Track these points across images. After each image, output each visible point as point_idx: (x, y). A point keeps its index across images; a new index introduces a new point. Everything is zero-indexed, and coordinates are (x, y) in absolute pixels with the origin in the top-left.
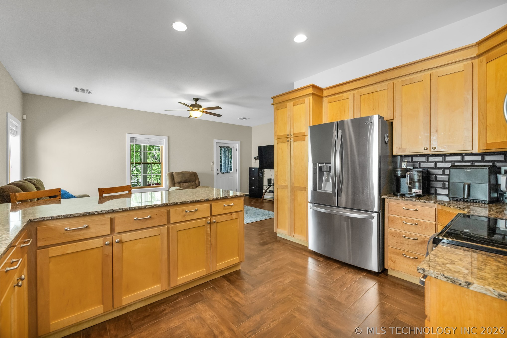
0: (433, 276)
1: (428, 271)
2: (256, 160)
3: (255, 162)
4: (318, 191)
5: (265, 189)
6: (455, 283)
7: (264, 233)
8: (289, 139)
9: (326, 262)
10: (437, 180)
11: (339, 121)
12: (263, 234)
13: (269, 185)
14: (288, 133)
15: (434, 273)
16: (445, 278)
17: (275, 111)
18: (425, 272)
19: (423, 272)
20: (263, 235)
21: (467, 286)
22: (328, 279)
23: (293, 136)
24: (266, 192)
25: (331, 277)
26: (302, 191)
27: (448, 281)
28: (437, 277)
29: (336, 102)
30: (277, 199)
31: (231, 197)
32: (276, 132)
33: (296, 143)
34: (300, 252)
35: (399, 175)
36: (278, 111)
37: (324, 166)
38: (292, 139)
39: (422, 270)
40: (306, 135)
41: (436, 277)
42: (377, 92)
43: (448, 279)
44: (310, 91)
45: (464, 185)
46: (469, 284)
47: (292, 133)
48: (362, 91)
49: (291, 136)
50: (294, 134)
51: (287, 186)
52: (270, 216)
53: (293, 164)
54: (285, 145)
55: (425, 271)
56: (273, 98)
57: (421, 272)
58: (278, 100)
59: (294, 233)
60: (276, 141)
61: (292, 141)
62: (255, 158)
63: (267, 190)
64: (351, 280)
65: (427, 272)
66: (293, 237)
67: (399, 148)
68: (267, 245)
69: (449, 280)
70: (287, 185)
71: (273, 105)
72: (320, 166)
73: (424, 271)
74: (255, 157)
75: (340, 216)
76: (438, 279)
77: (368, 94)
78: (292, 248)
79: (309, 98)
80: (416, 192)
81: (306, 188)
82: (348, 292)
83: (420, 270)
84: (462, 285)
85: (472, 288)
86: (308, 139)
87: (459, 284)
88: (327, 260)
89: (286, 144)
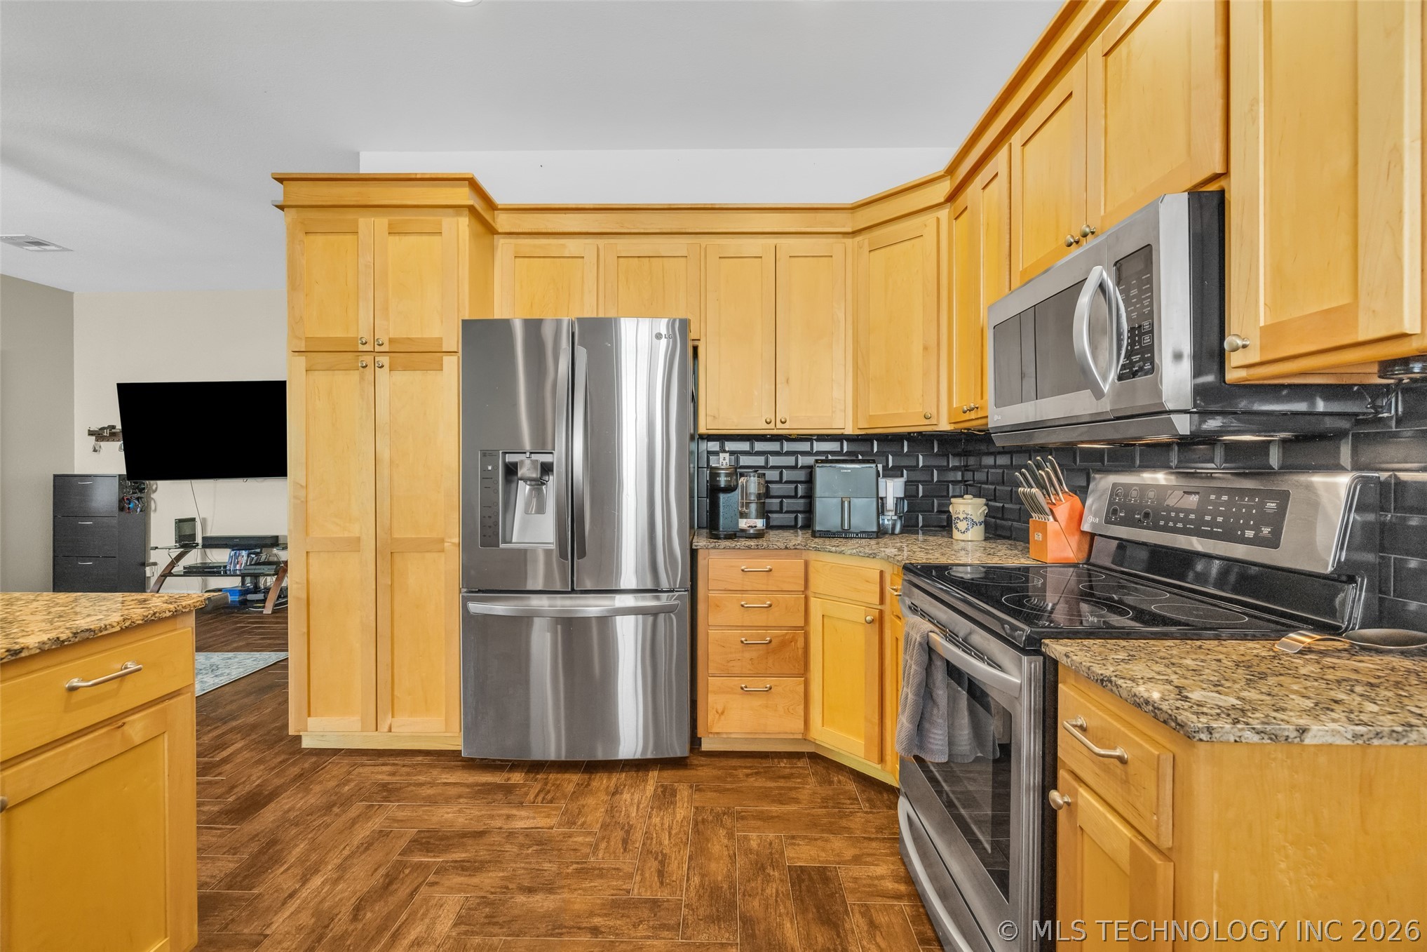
0: (1232, 739)
1: (1220, 730)
2: (97, 440)
3: (95, 450)
4: (502, 546)
5: (155, 564)
6: (1276, 740)
7: (225, 754)
8: (368, 359)
9: (536, 780)
10: (771, 494)
11: (579, 320)
12: (225, 761)
13: (182, 547)
14: (365, 334)
15: (1232, 731)
16: (1258, 733)
17: (292, 238)
18: (1213, 736)
19: (1209, 736)
20: (228, 767)
21: (1300, 737)
22: (575, 839)
23: (385, 348)
24: (167, 573)
25: (583, 825)
26: (427, 555)
27: (1263, 738)
28: (1240, 737)
29: (542, 259)
30: (304, 596)
31: (118, 629)
32: (295, 322)
33: (401, 377)
34: (428, 779)
35: (722, 486)
36: (311, 237)
37: (522, 462)
38: (384, 360)
39: (1205, 730)
40: (444, 350)
41: (1238, 739)
42: (661, 259)
43: (1263, 735)
44: (464, 196)
45: (843, 503)
46: (1304, 732)
47: (384, 339)
48: (623, 244)
49: (378, 349)
50: (391, 341)
51: (359, 539)
52: (222, 675)
53: (385, 454)
54: (347, 383)
55: (1213, 731)
56: (280, 180)
57: (1205, 739)
58: (305, 193)
59: (393, 717)
60: (301, 361)
61: (382, 366)
62: (91, 433)
63: (173, 564)
64: (638, 810)
65: (1218, 732)
66: (390, 730)
67: (714, 417)
68: (272, 806)
69: (1266, 737)
70: (358, 535)
71: (281, 208)
72: (509, 462)
73: (1211, 733)
74: (95, 428)
75: (570, 619)
76: (1241, 742)
77: (636, 259)
78: (389, 775)
79: (458, 220)
80: (755, 527)
81: (446, 540)
82: (651, 852)
83: (1203, 733)
84: (1290, 740)
85: (1309, 740)
86: (452, 366)
87: (1284, 738)
88: (538, 773)
89: (355, 376)
